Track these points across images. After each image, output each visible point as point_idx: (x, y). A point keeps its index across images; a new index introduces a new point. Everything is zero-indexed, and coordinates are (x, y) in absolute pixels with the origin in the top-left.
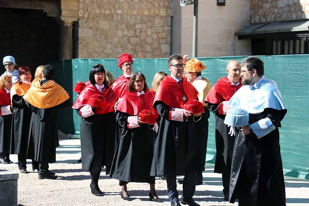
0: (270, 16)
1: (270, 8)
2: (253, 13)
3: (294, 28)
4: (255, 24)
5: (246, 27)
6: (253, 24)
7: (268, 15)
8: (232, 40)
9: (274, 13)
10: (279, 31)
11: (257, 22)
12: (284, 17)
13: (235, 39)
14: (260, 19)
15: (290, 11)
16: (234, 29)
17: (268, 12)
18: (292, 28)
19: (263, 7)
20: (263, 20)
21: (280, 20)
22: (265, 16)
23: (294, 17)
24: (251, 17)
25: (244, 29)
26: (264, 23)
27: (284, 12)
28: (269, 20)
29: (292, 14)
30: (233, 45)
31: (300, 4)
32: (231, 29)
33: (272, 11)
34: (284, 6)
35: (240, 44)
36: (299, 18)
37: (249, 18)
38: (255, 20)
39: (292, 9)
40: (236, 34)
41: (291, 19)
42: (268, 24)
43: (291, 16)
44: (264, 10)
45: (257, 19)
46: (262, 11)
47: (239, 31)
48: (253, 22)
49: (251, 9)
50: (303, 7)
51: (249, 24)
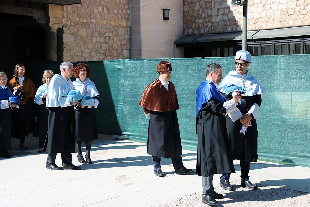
1: (203, 22)
2: (186, 26)
4: (189, 35)
5: (181, 38)
6: (186, 35)
7: (202, 28)
8: (173, 48)
9: (207, 26)
11: (191, 34)
12: (219, 29)
13: (174, 47)
14: (193, 31)
15: (225, 25)
16: (174, 39)
17: (201, 26)
18: (234, 38)
19: (196, 22)
20: (196, 32)
21: (214, 32)
22: (199, 29)
23: (229, 29)
24: (184, 30)
25: (179, 39)
26: (198, 34)
27: (219, 25)
28: (202, 32)
29: (227, 27)
30: (174, 51)
31: (235, 19)
32: (172, 38)
33: (205, 25)
34: (219, 21)
35: (177, 50)
36: (234, 30)
37: (182, 31)
38: (187, 32)
39: (228, 23)
40: (175, 43)
41: (226, 31)
42: (202, 35)
43: (226, 29)
44: (197, 24)
45: (190, 31)
46: (196, 25)
47: (177, 40)
49: (184, 24)
50: (239, 21)
51: (182, 36)
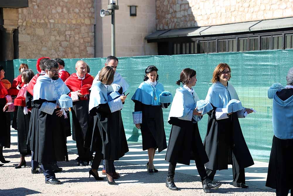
0: (171, 25)
1: (171, 18)
2: (158, 21)
3: (189, 34)
4: (160, 30)
5: (153, 33)
6: (159, 31)
7: (170, 23)
8: (143, 43)
9: (174, 22)
10: (178, 36)
11: (162, 29)
12: (182, 25)
13: (145, 42)
14: (163, 26)
15: (186, 21)
16: (144, 34)
17: (169, 21)
18: (188, 34)
19: (165, 18)
20: (166, 28)
21: (178, 27)
22: (167, 24)
23: (189, 25)
24: (157, 25)
25: (151, 35)
26: (167, 30)
27: (181, 21)
28: (170, 27)
29: (187, 23)
30: (144, 47)
31: (193, 15)
32: (141, 34)
33: (172, 20)
34: (181, 16)
35: (149, 46)
36: (193, 26)
37: (155, 26)
38: (159, 27)
39: (188, 19)
40: (145, 38)
41: (187, 27)
42: (170, 30)
43: (187, 24)
44: (167, 20)
45: (161, 27)
46: (165, 20)
47: (148, 36)
48: (158, 29)
49: (156, 19)
50: (195, 17)
51: (156, 31)
